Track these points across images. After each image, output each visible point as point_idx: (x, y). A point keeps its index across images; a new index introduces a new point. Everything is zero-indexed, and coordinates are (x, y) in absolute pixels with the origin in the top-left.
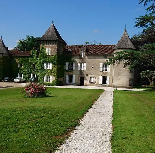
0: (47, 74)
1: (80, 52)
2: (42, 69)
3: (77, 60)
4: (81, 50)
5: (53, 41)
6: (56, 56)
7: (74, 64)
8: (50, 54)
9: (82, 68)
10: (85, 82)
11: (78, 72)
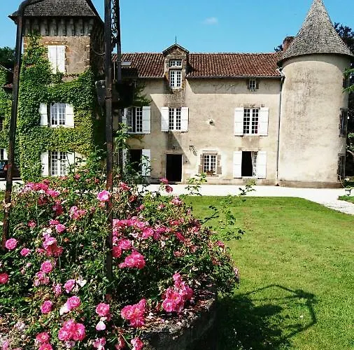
0: (53, 145)
1: (166, 70)
2: (32, 126)
3: (158, 98)
4: (171, 61)
5: (76, 19)
6: (86, 75)
7: (146, 112)
8: (62, 70)
9: (175, 126)
10: (185, 170)
11: (162, 140)
